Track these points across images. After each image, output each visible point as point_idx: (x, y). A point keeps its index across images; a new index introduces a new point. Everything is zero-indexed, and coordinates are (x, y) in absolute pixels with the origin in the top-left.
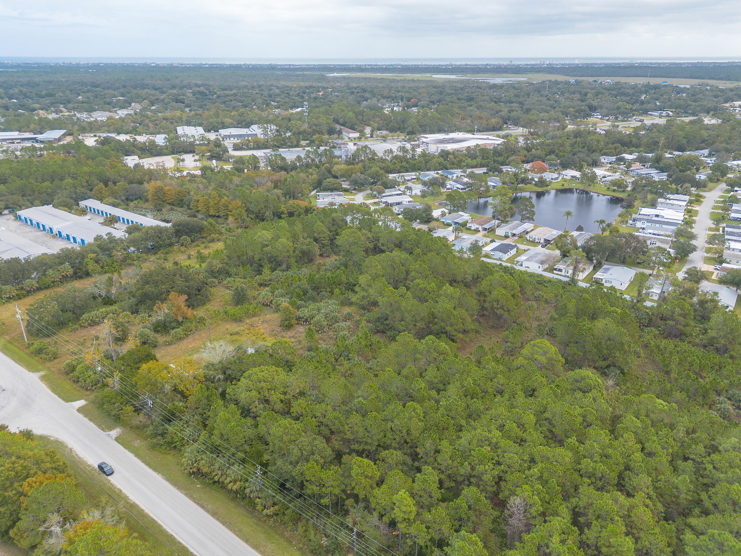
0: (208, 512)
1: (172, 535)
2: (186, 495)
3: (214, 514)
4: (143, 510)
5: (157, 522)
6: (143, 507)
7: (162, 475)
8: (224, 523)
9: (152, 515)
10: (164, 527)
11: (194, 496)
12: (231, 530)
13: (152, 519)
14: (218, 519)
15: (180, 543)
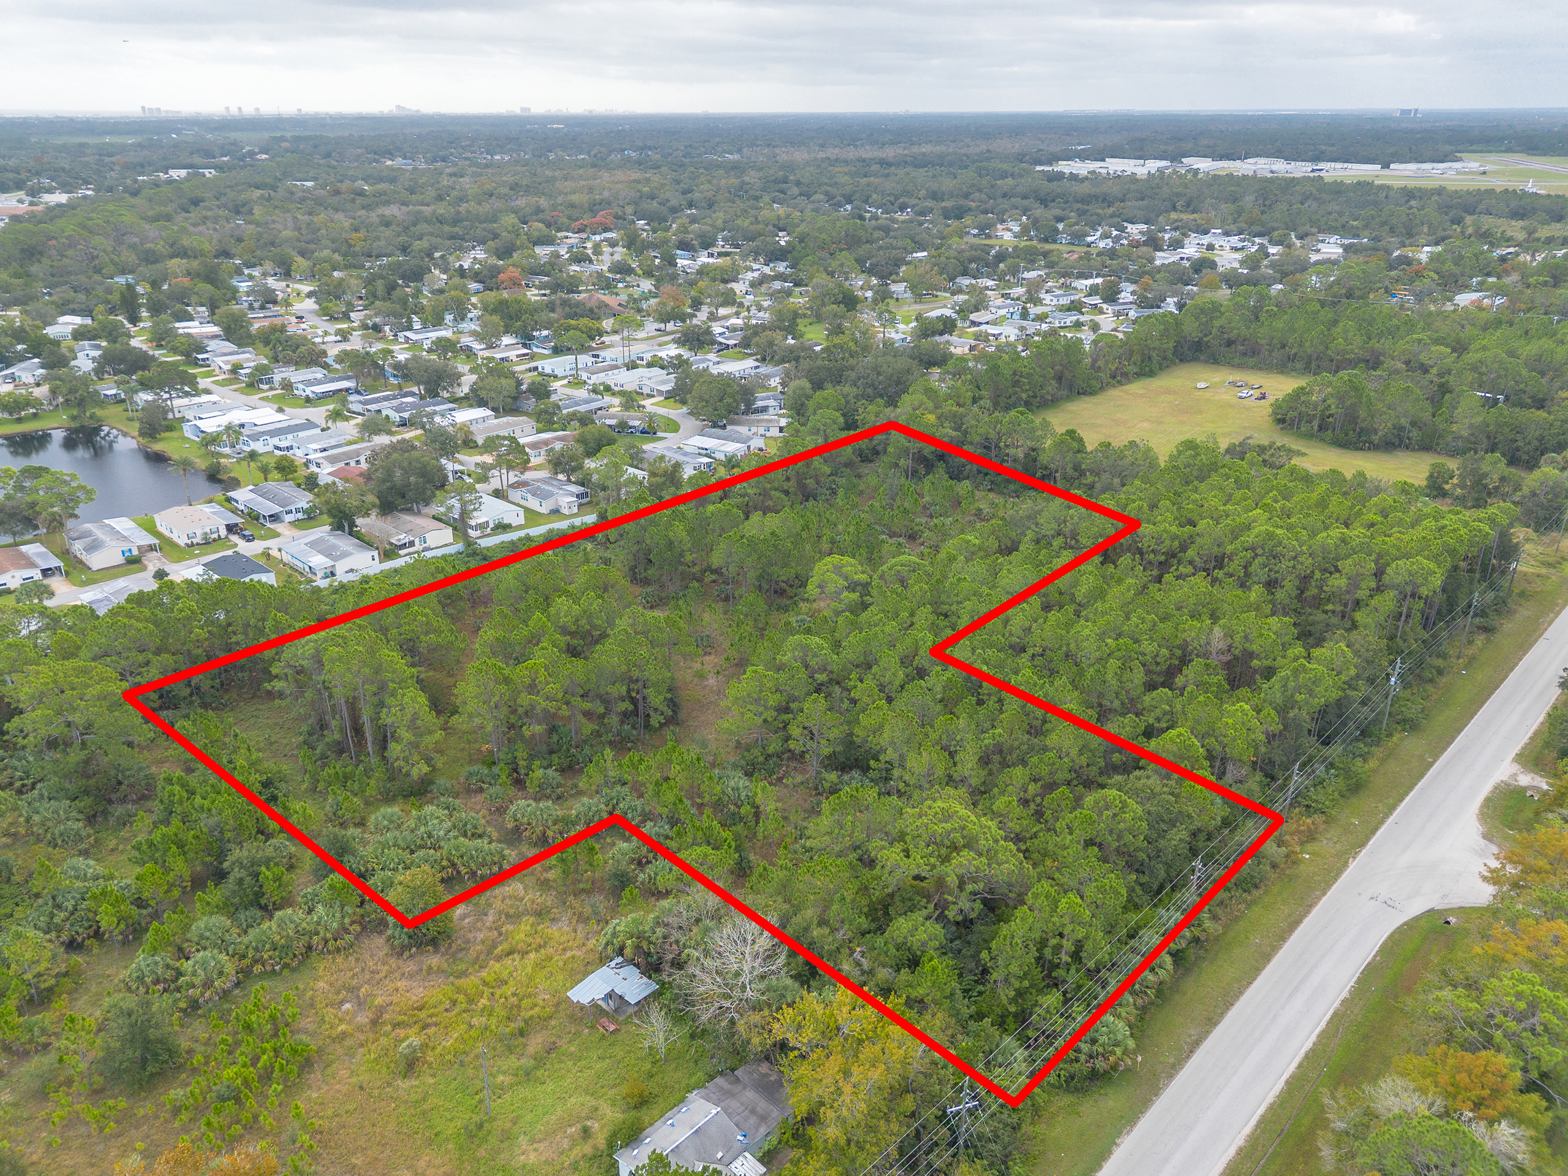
0: (1208, 1033)
1: (1287, 1082)
2: (1171, 1077)
3: (1212, 1022)
4: (1240, 1150)
5: (1262, 1116)
6: (1232, 1152)
7: (1119, 1134)
8: (1229, 1005)
9: (1248, 1130)
10: (1270, 1098)
11: (1172, 1060)
12: (1241, 993)
13: (1257, 1126)
14: (1222, 1014)
15: (1300, 1066)
